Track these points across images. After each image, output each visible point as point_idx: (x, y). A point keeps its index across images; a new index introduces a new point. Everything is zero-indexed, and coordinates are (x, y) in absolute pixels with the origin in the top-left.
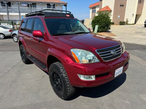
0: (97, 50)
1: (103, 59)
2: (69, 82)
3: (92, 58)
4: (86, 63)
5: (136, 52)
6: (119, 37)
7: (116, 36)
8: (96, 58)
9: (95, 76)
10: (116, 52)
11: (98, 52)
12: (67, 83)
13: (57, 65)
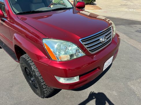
0: (81, 39)
1: (90, 50)
2: (44, 83)
3: (74, 52)
4: (66, 59)
5: (121, 27)
6: (104, 10)
7: (101, 9)
8: (80, 51)
9: (78, 76)
10: (106, 38)
11: (82, 42)
12: (43, 84)
13: (27, 60)
